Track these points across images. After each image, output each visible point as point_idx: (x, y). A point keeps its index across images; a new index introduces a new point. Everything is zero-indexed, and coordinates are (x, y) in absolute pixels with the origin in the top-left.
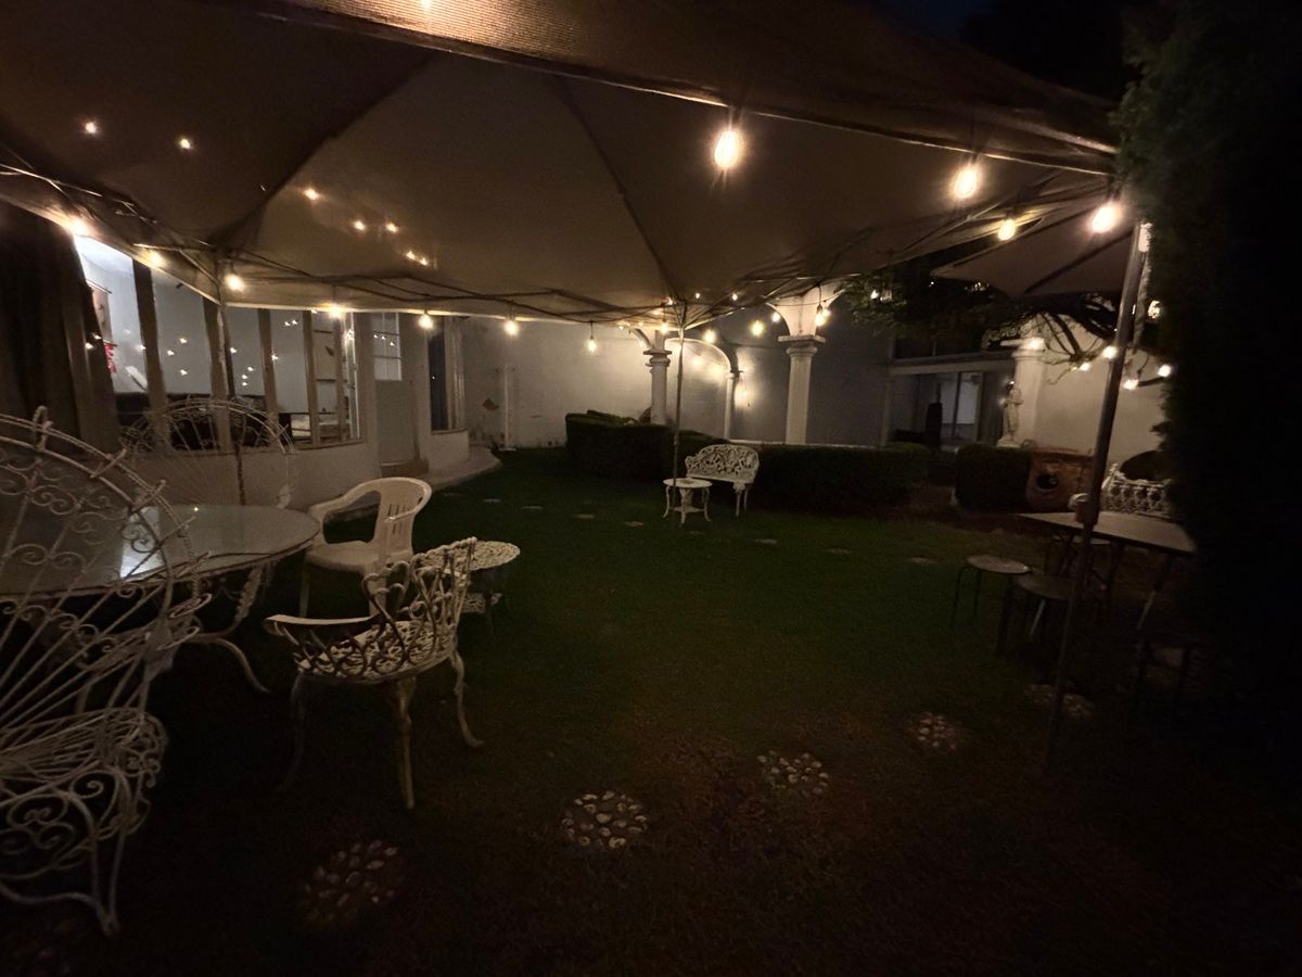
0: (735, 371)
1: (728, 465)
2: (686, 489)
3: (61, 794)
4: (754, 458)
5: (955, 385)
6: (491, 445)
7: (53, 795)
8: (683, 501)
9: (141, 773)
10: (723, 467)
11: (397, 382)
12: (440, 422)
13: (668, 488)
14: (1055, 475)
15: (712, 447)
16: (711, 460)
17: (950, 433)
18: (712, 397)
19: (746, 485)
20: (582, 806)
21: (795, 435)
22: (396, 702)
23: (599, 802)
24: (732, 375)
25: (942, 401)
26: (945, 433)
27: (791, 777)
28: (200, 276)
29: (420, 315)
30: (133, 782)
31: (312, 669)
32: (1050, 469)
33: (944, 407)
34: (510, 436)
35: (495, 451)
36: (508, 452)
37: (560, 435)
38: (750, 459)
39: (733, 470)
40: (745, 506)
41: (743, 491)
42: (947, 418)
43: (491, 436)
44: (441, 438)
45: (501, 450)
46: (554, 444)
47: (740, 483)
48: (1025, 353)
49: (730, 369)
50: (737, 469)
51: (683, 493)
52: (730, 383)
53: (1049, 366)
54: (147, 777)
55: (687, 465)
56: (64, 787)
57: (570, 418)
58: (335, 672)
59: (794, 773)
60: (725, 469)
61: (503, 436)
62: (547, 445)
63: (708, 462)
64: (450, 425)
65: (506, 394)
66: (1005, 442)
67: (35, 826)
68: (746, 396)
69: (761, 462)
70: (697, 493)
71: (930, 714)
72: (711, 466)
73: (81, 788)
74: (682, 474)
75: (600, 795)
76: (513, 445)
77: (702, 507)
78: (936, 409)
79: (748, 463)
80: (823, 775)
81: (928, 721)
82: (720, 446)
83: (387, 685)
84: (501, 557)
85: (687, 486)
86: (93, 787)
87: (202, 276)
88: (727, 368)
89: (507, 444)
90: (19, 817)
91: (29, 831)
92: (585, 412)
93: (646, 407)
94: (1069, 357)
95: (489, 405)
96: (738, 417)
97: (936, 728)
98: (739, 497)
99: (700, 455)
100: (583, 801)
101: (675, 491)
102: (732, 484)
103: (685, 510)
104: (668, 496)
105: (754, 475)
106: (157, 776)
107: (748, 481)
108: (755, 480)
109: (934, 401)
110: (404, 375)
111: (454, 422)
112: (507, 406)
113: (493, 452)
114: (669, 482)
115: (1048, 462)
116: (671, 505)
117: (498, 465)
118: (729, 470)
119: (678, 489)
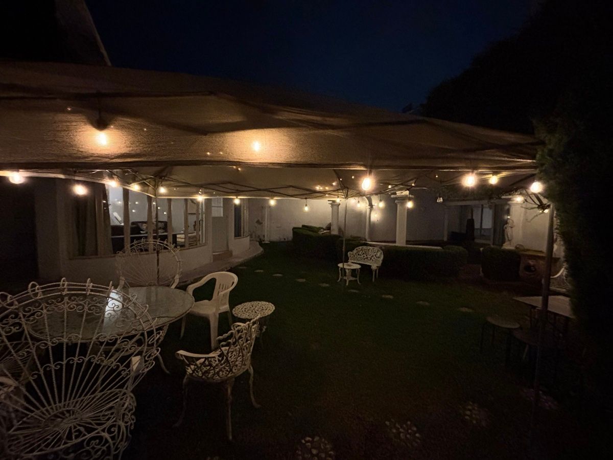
0: (371, 205)
1: (368, 256)
2: (349, 269)
3: (102, 434)
4: (381, 253)
5: (480, 209)
6: (258, 240)
7: (100, 435)
8: (347, 274)
9: (129, 423)
10: (366, 257)
11: (221, 217)
12: (238, 234)
13: (340, 268)
14: (534, 266)
15: (361, 247)
16: (360, 254)
17: (479, 233)
18: (361, 218)
19: (377, 267)
20: (305, 444)
21: (401, 241)
22: (227, 390)
23: (312, 442)
24: (369, 207)
25: (474, 218)
26: (477, 233)
27: (401, 435)
28: (150, 188)
29: (234, 199)
30: (126, 427)
31: (192, 373)
32: (531, 262)
33: (475, 221)
34: (267, 235)
35: (261, 243)
36: (267, 244)
37: (290, 235)
38: (379, 254)
39: (371, 259)
40: (377, 276)
41: (376, 270)
42: (477, 226)
43: (259, 236)
44: (238, 240)
45: (263, 242)
46: (286, 240)
47: (374, 266)
48: (514, 202)
49: (368, 204)
50: (373, 258)
51: (347, 271)
52: (368, 211)
53: (528, 211)
54: (131, 425)
55: (349, 256)
56: (103, 431)
57: (294, 228)
58: (202, 376)
59: (403, 433)
60: (367, 258)
61: (264, 236)
62: (283, 240)
63: (359, 255)
64: (242, 235)
65: (266, 216)
66: (507, 246)
67: (93, 448)
68: (376, 217)
69: (384, 256)
70: (354, 271)
71: (471, 403)
72: (361, 256)
73: (109, 432)
74: (347, 261)
75: (313, 438)
76: (268, 240)
77: (356, 277)
78: (471, 222)
79: (378, 255)
80: (417, 435)
81: (470, 407)
82: (365, 247)
83: (223, 383)
84: (267, 311)
85: (349, 268)
86: (113, 430)
87: (151, 188)
88: (366, 203)
89: (266, 240)
90: (88, 444)
91: (91, 450)
92: (301, 226)
93: (328, 222)
94: (537, 206)
95: (258, 222)
96: (373, 226)
97: (474, 412)
98: (374, 273)
99: (355, 251)
100: (305, 440)
101: (343, 270)
102: (371, 266)
103: (349, 278)
104: (340, 272)
105: (381, 262)
106: (135, 423)
107: (378, 265)
108: (382, 264)
109: (470, 218)
110: (224, 215)
111: (244, 232)
112: (266, 223)
113: (260, 244)
114: (340, 265)
115: (529, 259)
116: (342, 275)
117: (262, 251)
118: (369, 259)
119: (345, 269)
